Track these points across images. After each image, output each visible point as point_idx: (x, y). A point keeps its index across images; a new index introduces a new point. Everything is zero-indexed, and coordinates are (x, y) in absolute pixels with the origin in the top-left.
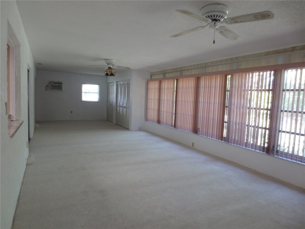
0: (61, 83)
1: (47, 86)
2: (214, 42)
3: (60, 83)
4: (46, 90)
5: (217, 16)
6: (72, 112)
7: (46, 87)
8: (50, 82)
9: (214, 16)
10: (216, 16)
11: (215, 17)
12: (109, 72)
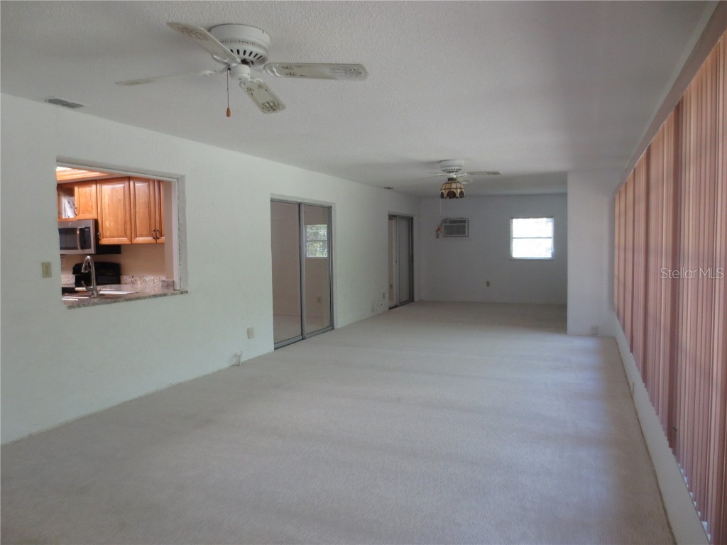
0: (465, 222)
1: (439, 229)
2: (228, 114)
3: (461, 222)
4: (438, 237)
5: (251, 53)
6: (488, 284)
7: (437, 231)
8: (445, 221)
9: (245, 52)
10: (247, 54)
11: (247, 56)
12: (445, 189)
